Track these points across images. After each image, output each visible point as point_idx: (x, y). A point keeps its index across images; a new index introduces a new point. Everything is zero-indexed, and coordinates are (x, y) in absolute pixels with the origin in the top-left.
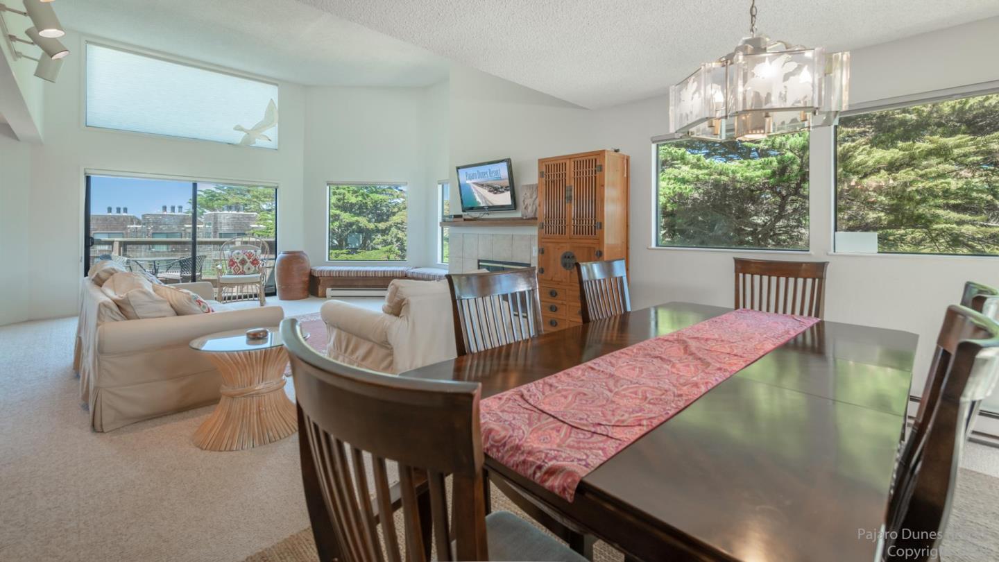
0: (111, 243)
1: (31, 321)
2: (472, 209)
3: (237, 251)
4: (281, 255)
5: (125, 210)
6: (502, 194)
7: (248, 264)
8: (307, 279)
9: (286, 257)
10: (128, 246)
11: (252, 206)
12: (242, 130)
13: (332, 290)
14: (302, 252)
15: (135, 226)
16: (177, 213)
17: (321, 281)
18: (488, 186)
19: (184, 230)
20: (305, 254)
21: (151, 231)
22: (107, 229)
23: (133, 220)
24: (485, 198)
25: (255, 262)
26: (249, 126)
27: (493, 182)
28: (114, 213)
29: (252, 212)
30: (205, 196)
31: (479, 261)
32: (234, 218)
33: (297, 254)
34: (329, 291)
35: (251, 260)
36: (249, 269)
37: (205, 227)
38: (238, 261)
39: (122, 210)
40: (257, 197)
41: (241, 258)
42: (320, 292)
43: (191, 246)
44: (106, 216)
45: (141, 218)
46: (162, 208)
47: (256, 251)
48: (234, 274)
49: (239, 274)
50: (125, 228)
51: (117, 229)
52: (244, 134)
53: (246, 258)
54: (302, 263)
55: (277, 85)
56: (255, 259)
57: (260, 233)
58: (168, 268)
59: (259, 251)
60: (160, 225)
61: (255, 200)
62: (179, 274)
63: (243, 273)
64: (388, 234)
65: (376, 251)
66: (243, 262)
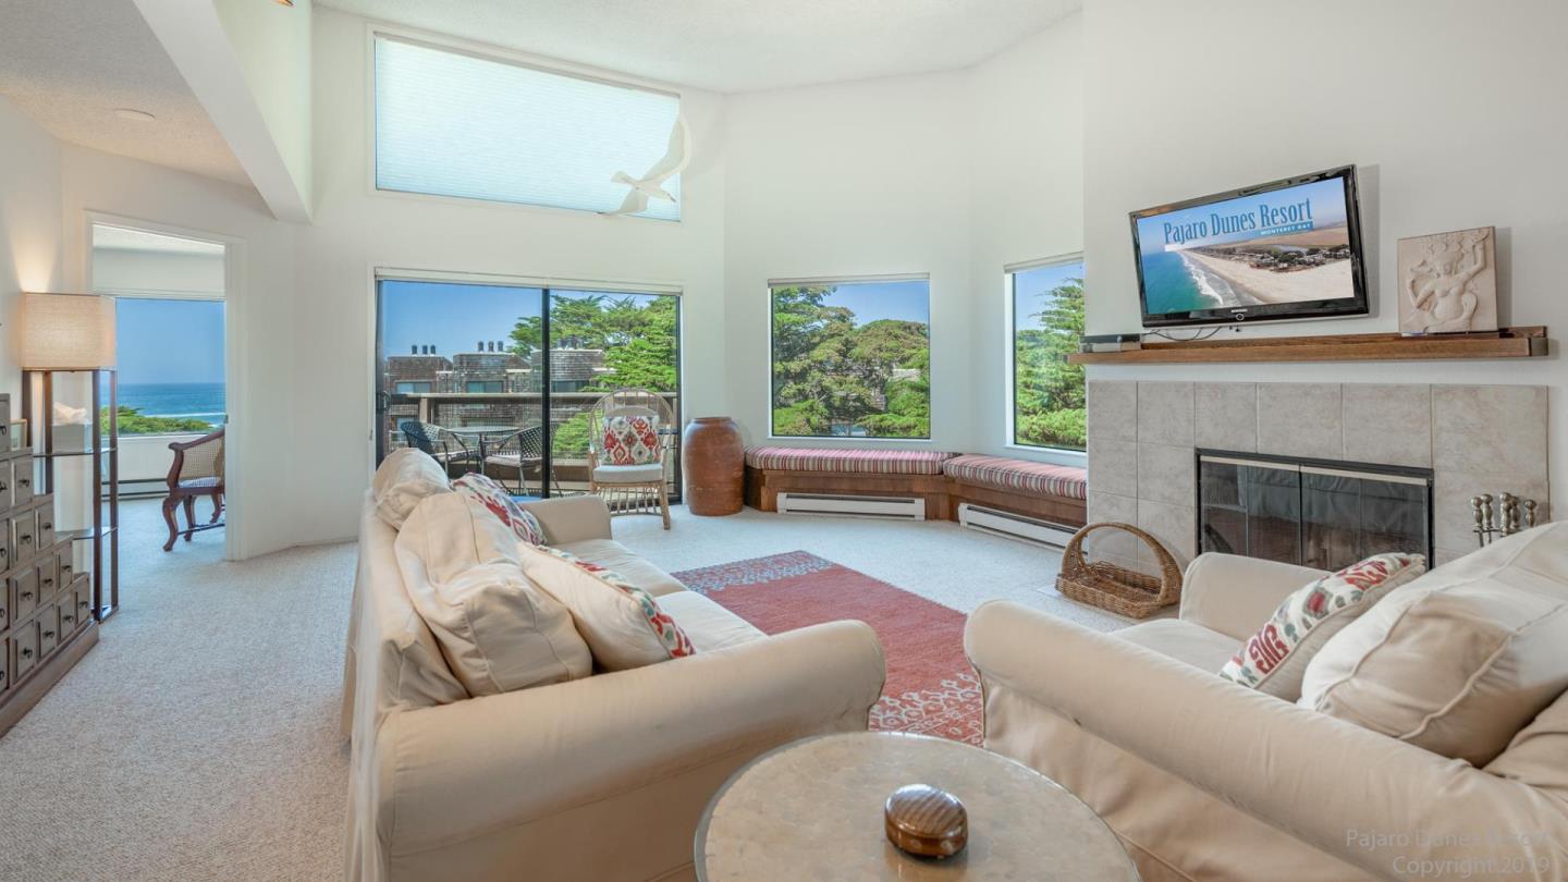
0: (416, 401)
1: (298, 549)
2: (1182, 318)
3: (617, 419)
4: (689, 427)
5: (433, 349)
6: (1315, 271)
7: (639, 445)
8: (740, 473)
9: (701, 429)
10: (441, 407)
11: (594, 340)
12: (627, 180)
13: (788, 497)
14: (726, 420)
15: (444, 372)
16: (496, 352)
17: (767, 479)
18: (1251, 251)
19: (506, 378)
20: (733, 423)
21: (465, 380)
22: (412, 377)
23: (442, 363)
24: (1233, 285)
25: (651, 439)
26: (638, 176)
27: (1275, 240)
28: (420, 354)
29: (593, 348)
30: (531, 325)
31: (1199, 453)
32: (571, 358)
33: (721, 425)
34: (783, 501)
35: (643, 436)
36: (640, 453)
37: (531, 373)
38: (621, 438)
39: (429, 350)
40: (600, 326)
41: (625, 432)
42: (764, 500)
43: (539, 408)
44: (410, 358)
45: (451, 360)
46: (477, 346)
47: (650, 419)
48: (615, 464)
49: (624, 464)
50: (434, 376)
51: (424, 377)
52: (628, 188)
53: (634, 431)
54: (731, 442)
55: (679, 96)
56: (651, 435)
57: (609, 381)
58: (502, 448)
59: (656, 418)
60: (476, 370)
61: (598, 330)
62: (518, 456)
63: (631, 462)
64: (805, 381)
65: (786, 409)
66: (630, 440)
